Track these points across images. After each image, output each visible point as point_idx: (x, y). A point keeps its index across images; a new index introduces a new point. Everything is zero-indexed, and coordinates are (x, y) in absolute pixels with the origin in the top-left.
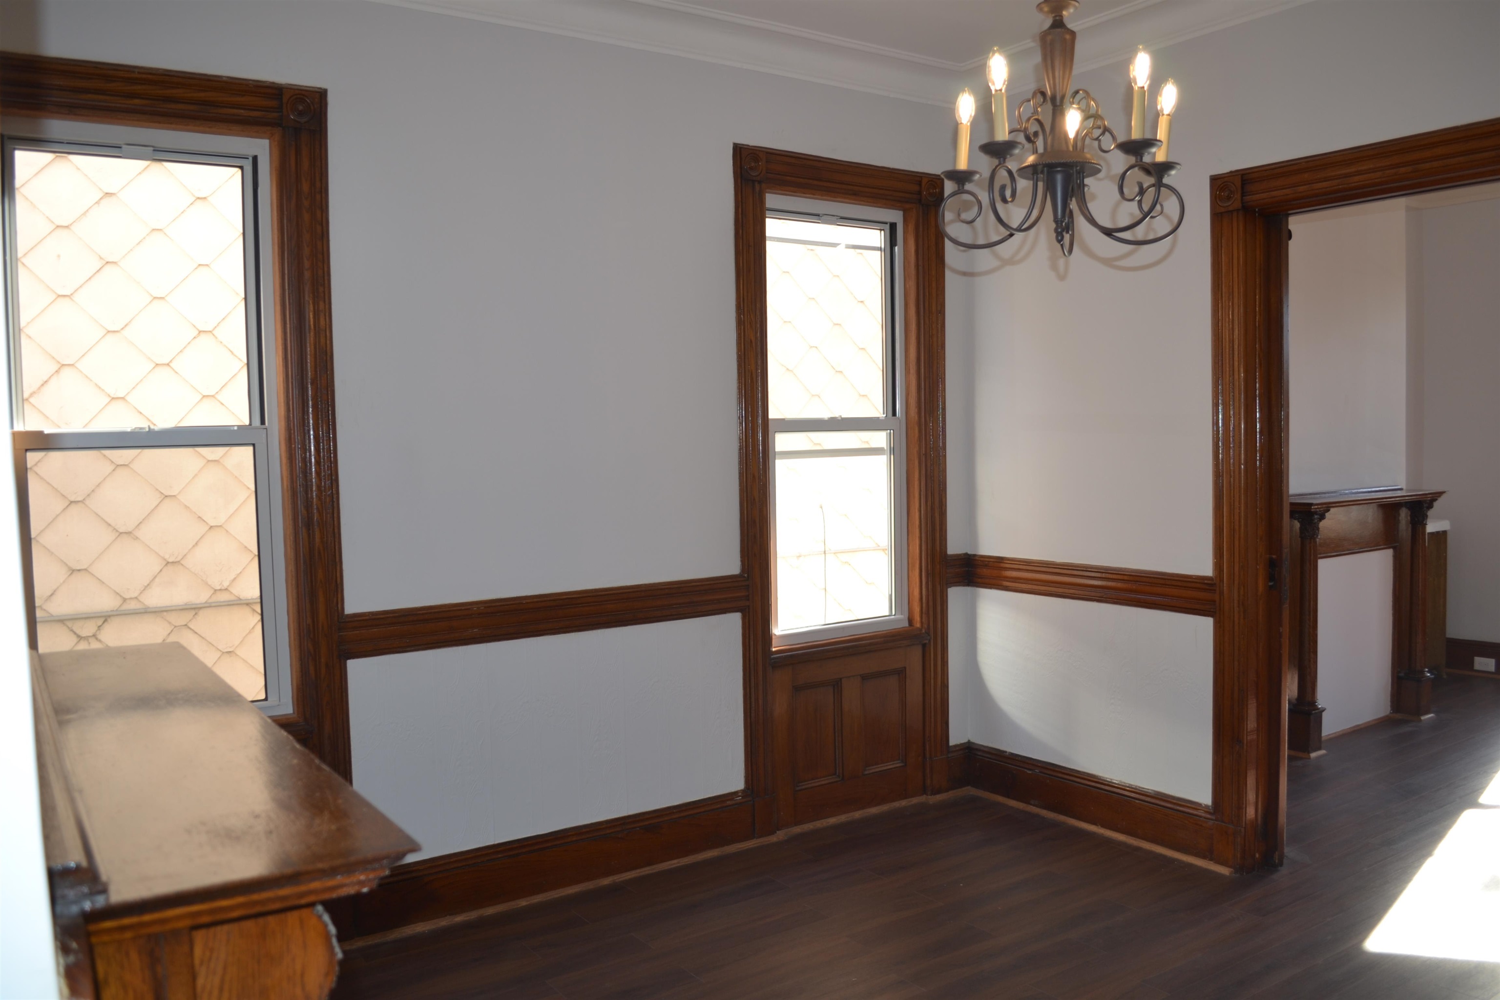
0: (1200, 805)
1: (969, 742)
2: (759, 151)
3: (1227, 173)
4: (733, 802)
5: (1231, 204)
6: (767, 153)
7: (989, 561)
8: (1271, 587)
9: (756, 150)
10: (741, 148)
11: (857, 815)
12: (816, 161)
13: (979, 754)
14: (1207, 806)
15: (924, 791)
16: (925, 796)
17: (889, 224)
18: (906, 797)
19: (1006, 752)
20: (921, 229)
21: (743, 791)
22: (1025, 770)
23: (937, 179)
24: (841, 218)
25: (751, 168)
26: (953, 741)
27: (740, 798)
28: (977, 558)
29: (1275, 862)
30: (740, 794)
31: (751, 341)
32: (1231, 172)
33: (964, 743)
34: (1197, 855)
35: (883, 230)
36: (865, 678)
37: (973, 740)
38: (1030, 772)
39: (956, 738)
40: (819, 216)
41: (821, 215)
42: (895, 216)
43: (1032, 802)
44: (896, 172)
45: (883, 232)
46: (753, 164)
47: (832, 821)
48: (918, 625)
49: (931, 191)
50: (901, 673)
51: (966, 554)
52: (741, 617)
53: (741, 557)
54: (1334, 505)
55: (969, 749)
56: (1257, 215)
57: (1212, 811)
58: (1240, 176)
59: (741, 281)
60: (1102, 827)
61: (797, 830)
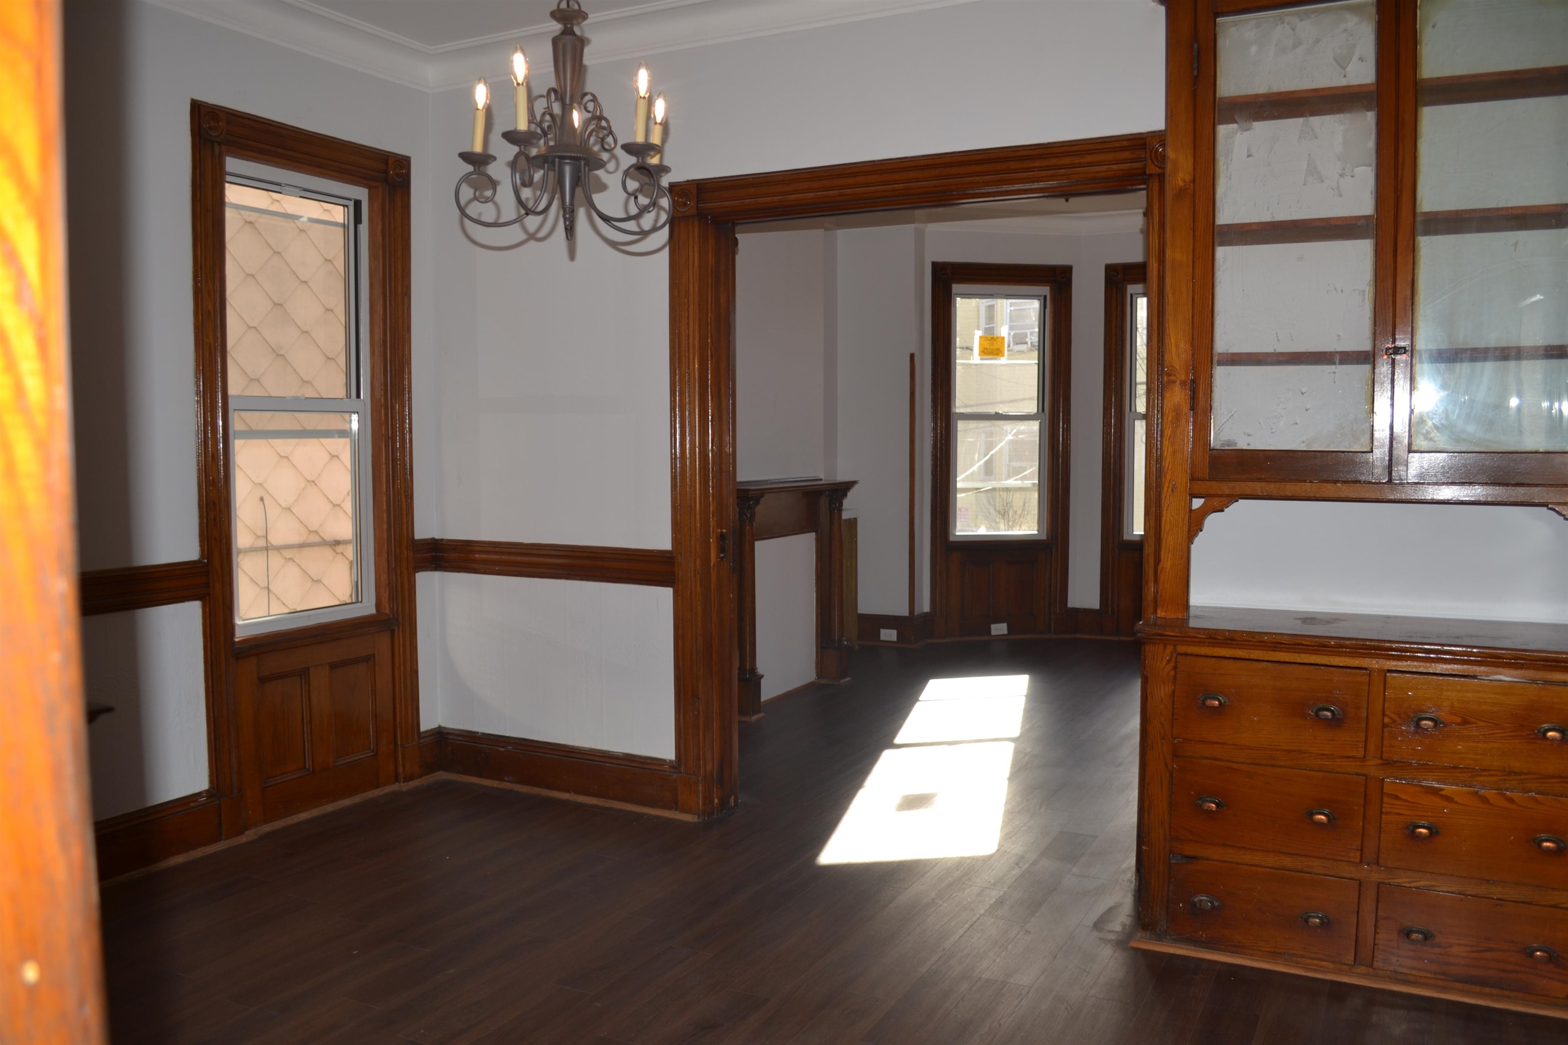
0: (665, 760)
1: (440, 727)
2: (219, 110)
3: (684, 182)
4: (198, 804)
5: (687, 211)
6: (228, 113)
7: (456, 545)
8: (722, 558)
9: (216, 109)
10: (199, 105)
11: (329, 808)
12: (279, 127)
13: (450, 737)
14: (671, 761)
15: (396, 779)
16: (397, 783)
17: (353, 201)
18: (377, 787)
19: (477, 733)
20: (387, 209)
21: (207, 791)
22: (499, 748)
23: (403, 159)
24: (304, 190)
25: (210, 128)
26: (423, 728)
27: (205, 798)
28: (443, 542)
29: (731, 805)
30: (204, 795)
31: (209, 313)
32: (688, 181)
33: (435, 728)
34: (664, 807)
35: (347, 206)
36: (333, 666)
37: (444, 725)
38: (503, 750)
39: (427, 722)
40: (281, 186)
41: (283, 185)
42: (361, 193)
43: (506, 779)
44: (363, 148)
45: (346, 209)
46: (212, 124)
47: (304, 816)
48: (387, 611)
49: (398, 171)
50: (369, 659)
51: (433, 539)
52: (201, 605)
53: (200, 542)
54: (767, 491)
55: (440, 734)
56: (710, 222)
57: (676, 765)
58: (696, 185)
59: (199, 248)
60: (575, 793)
61: (267, 828)
